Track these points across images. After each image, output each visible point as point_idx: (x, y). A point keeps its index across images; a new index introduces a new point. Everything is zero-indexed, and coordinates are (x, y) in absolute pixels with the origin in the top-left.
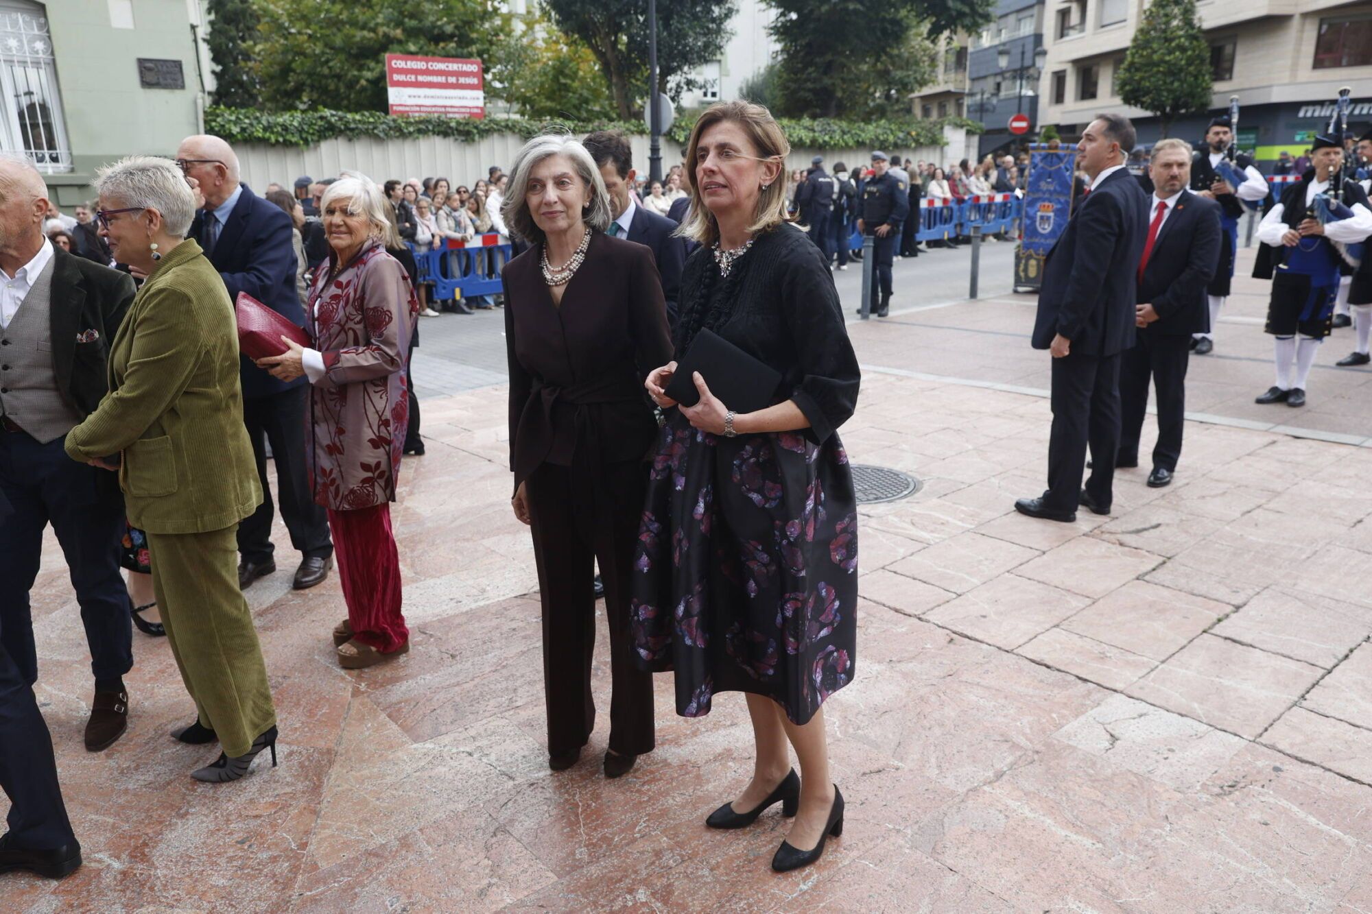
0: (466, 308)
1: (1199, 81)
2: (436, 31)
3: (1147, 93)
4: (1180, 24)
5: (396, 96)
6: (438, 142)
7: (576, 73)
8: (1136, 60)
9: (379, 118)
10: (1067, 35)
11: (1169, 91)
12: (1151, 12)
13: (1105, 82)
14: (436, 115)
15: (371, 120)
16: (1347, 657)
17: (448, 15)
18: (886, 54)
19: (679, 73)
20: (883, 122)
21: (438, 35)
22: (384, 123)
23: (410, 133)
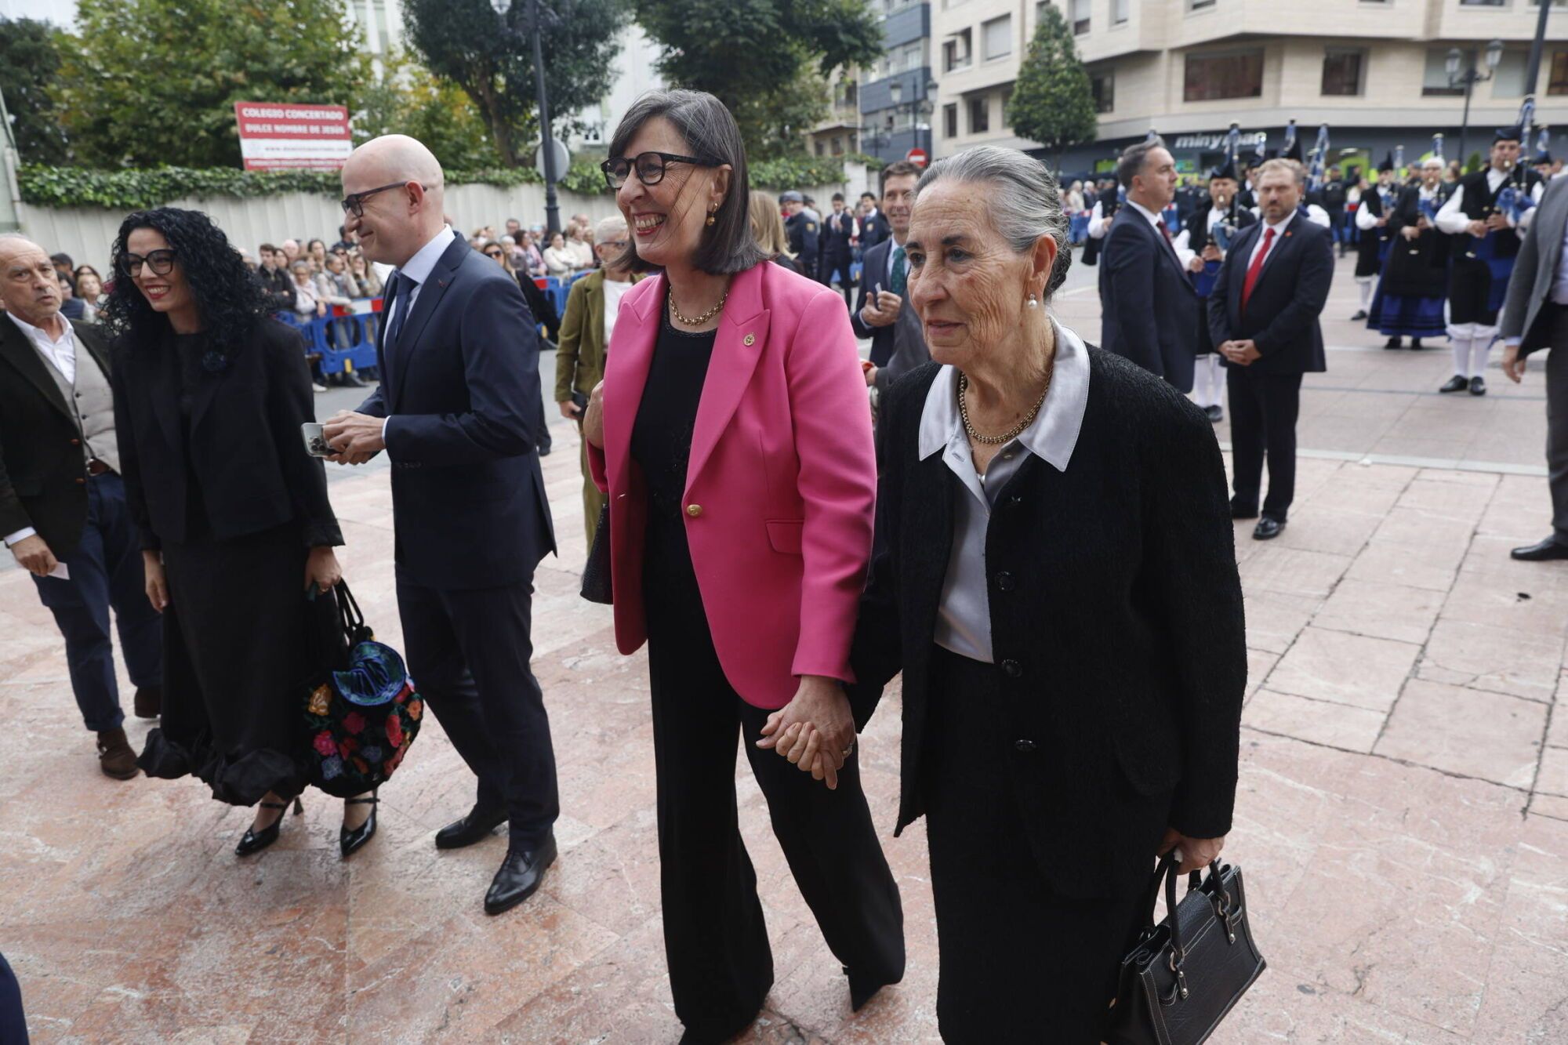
0: (359, 381)
1: (1085, 111)
2: (285, 75)
3: (1036, 125)
4: (1063, 57)
5: (249, 149)
6: (304, 198)
7: (449, 119)
8: (1025, 92)
9: (234, 174)
10: (954, 68)
11: (1057, 122)
12: (1034, 47)
13: (996, 114)
14: (299, 170)
15: (224, 176)
16: (1294, 642)
17: (298, 57)
18: (779, 90)
19: (565, 115)
20: (782, 160)
21: (288, 79)
22: (239, 179)
23: (272, 191)
